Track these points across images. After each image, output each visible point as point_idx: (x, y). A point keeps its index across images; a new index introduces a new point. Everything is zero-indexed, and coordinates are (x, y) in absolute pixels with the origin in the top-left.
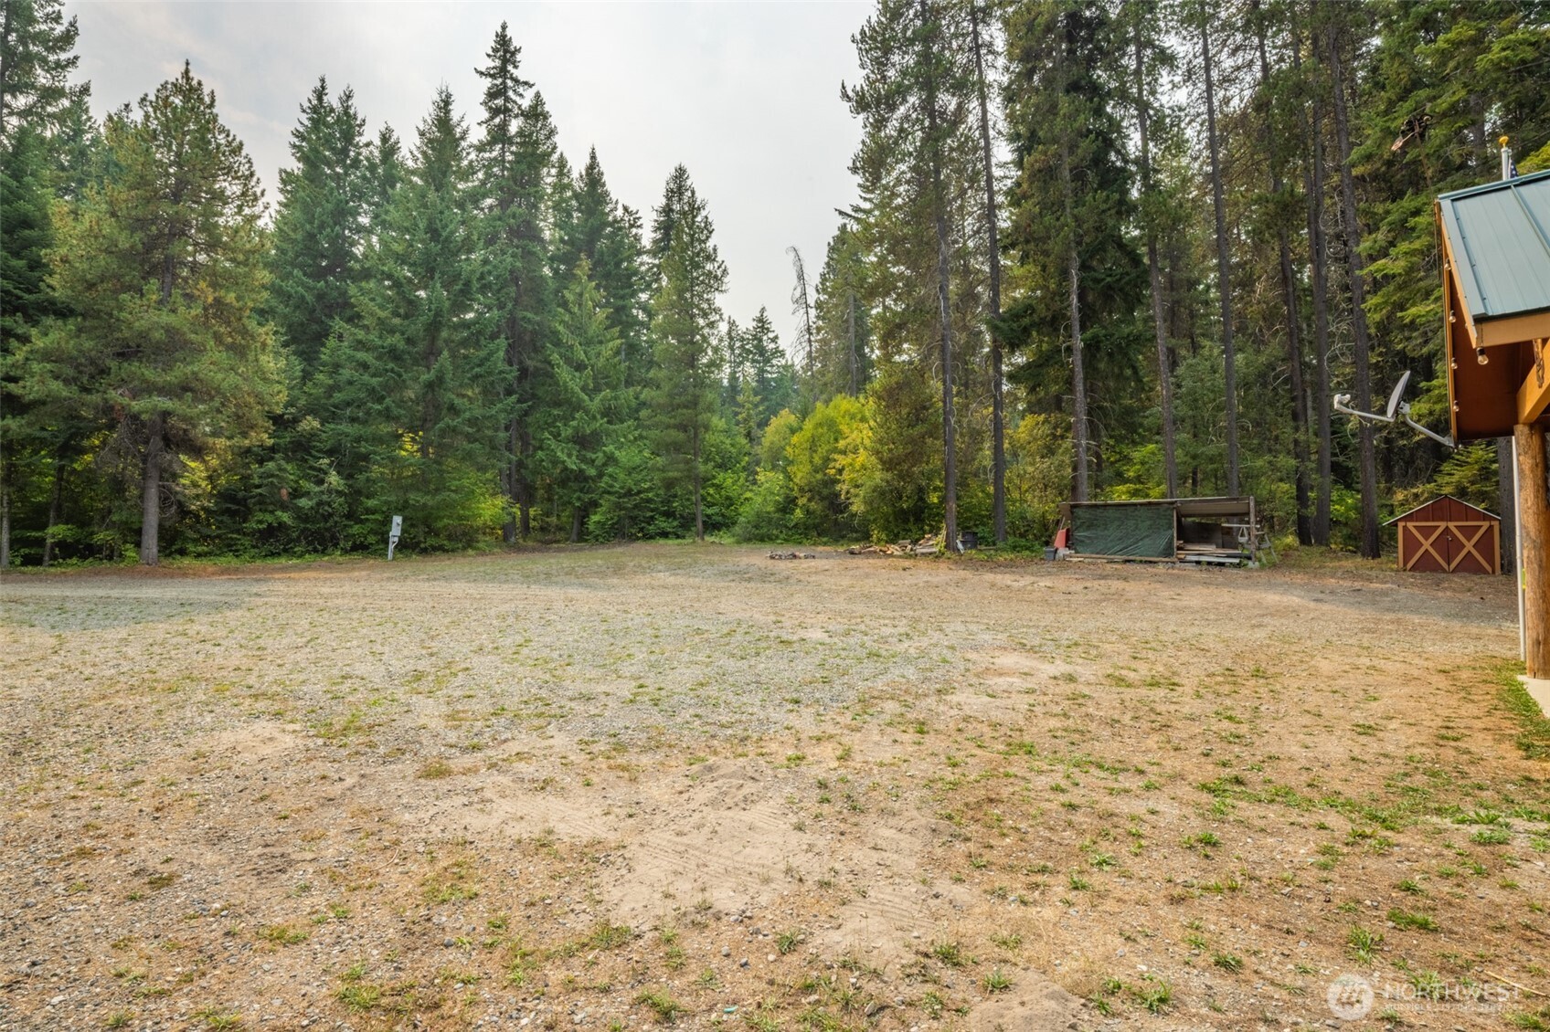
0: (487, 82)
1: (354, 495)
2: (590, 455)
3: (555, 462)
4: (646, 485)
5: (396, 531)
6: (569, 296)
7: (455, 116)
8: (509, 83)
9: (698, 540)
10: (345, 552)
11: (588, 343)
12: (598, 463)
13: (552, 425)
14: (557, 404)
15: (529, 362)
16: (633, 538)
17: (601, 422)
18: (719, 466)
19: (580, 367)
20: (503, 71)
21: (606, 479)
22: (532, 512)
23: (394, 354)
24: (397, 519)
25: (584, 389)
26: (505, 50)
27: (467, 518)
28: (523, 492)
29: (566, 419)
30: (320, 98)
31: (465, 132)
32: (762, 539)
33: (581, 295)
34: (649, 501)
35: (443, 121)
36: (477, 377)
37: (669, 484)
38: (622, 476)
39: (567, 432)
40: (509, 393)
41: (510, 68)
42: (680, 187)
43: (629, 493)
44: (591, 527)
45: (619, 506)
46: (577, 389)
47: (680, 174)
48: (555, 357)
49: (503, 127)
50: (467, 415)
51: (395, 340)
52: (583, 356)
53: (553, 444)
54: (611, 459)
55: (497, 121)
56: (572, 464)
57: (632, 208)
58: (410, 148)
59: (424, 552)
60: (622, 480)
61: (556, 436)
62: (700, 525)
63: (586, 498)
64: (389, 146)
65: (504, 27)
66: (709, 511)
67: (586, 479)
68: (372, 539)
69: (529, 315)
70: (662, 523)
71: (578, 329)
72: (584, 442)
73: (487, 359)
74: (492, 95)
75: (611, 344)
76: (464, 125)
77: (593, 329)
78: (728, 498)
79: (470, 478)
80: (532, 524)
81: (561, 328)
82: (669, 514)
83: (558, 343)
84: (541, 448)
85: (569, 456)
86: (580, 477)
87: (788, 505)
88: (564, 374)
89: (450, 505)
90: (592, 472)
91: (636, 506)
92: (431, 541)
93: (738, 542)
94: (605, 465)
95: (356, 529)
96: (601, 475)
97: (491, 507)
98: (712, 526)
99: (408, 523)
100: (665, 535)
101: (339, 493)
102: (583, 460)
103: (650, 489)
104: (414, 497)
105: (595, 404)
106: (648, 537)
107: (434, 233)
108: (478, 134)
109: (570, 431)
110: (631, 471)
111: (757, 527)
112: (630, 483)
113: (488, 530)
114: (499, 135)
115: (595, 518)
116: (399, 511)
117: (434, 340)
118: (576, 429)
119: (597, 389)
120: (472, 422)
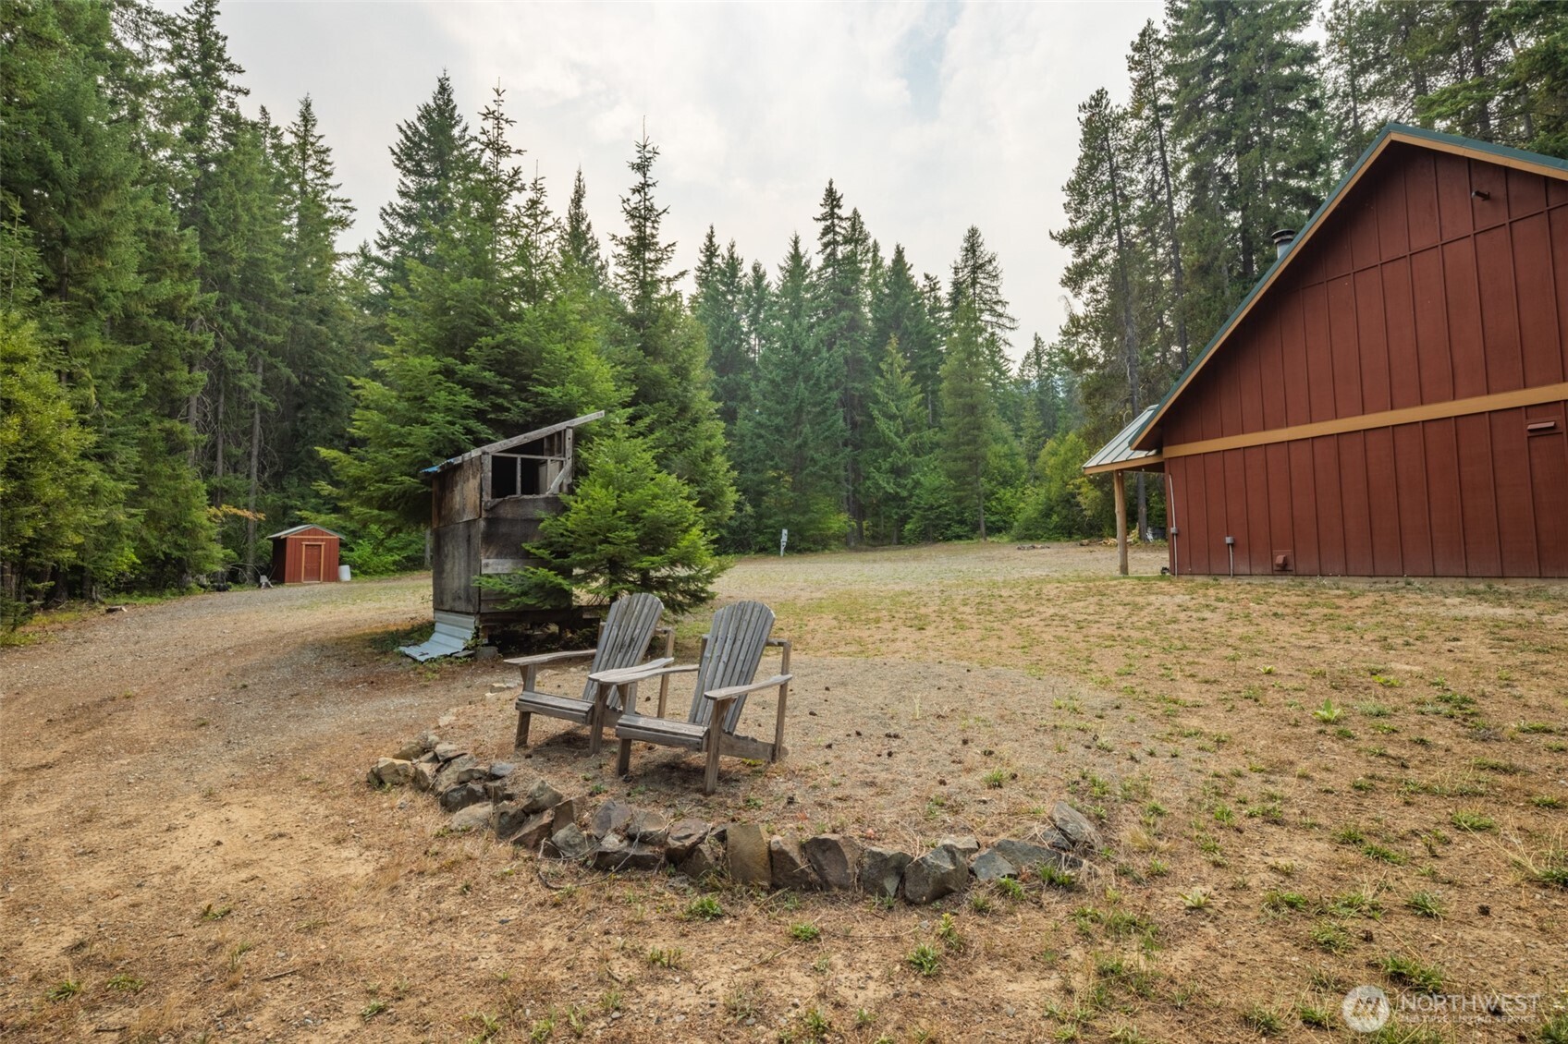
0: (823, 224)
1: (759, 517)
2: (903, 481)
3: (878, 487)
4: (943, 502)
5: (784, 539)
6: (883, 366)
7: (802, 250)
8: (836, 221)
9: (982, 540)
10: (756, 552)
11: (899, 398)
12: (909, 487)
13: (876, 461)
14: (877, 445)
15: (857, 418)
16: (936, 541)
17: (910, 457)
18: (1001, 484)
19: (892, 417)
20: (832, 215)
21: (914, 498)
22: (865, 524)
23: (778, 430)
24: (785, 532)
25: (897, 434)
26: (832, 199)
27: (823, 529)
28: (859, 512)
29: (886, 456)
30: (711, 241)
31: (809, 261)
32: (1030, 538)
33: (892, 364)
34: (947, 513)
35: (796, 256)
36: (826, 438)
37: (959, 501)
38: (925, 496)
39: (886, 466)
40: (845, 445)
41: (836, 210)
42: (973, 245)
43: (931, 508)
44: (906, 534)
45: (924, 518)
46: (892, 435)
47: (973, 233)
48: (876, 413)
49: (833, 253)
50: (822, 463)
51: (779, 421)
52: (894, 410)
53: (877, 475)
54: (917, 484)
55: (829, 250)
56: (890, 489)
57: (932, 275)
58: (774, 279)
59: (800, 552)
60: (927, 499)
61: (879, 469)
62: (983, 529)
63: (902, 512)
64: (759, 276)
65: (831, 183)
66: (993, 519)
67: (903, 499)
68: (769, 544)
69: (856, 385)
70: (957, 529)
71: (890, 388)
72: (898, 472)
73: (832, 426)
74: (826, 231)
75: (915, 399)
76: (808, 256)
77: (902, 389)
78: (1009, 508)
79: (823, 503)
80: (865, 533)
81: (878, 391)
82: (962, 522)
83: (877, 402)
84: (868, 478)
85: (888, 483)
86: (895, 498)
87: (1047, 513)
88: (882, 424)
89: (811, 521)
90: (905, 494)
91: (937, 517)
92: (804, 545)
93: (1012, 541)
94: (914, 487)
95: (760, 538)
96: (911, 496)
97: (840, 522)
98: (994, 530)
99: (790, 536)
100: (959, 537)
101: (751, 517)
102: (899, 485)
103: (946, 505)
104: (794, 517)
105: (904, 444)
106: (947, 539)
107: (796, 348)
108: (817, 262)
109: (888, 465)
110: (935, 490)
111: (1027, 529)
112: (931, 500)
113: (837, 537)
114: (831, 260)
115: (908, 527)
116: (785, 526)
117: (799, 417)
118: (892, 464)
119: (907, 431)
120: (825, 468)
